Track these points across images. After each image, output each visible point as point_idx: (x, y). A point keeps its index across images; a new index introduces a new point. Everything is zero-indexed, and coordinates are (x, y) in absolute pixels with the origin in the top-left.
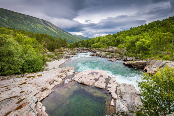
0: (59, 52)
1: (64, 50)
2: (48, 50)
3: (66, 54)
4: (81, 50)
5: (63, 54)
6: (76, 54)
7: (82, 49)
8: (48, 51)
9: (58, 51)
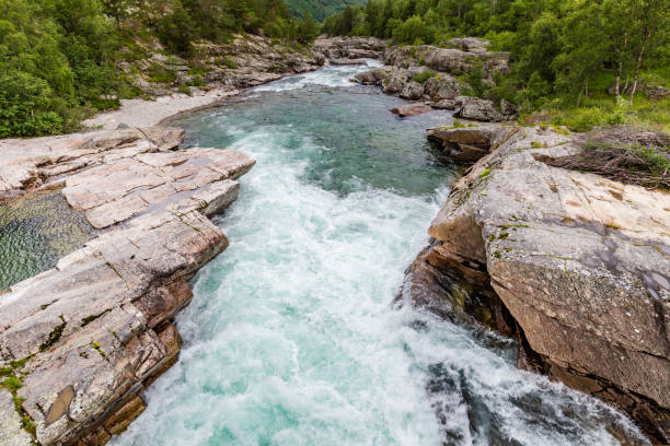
0: (217, 55)
1: (246, 50)
2: (164, 43)
3: (245, 69)
4: (353, 51)
5: (230, 67)
6: (304, 71)
7: (359, 46)
8: (159, 51)
9: (213, 53)
